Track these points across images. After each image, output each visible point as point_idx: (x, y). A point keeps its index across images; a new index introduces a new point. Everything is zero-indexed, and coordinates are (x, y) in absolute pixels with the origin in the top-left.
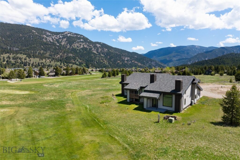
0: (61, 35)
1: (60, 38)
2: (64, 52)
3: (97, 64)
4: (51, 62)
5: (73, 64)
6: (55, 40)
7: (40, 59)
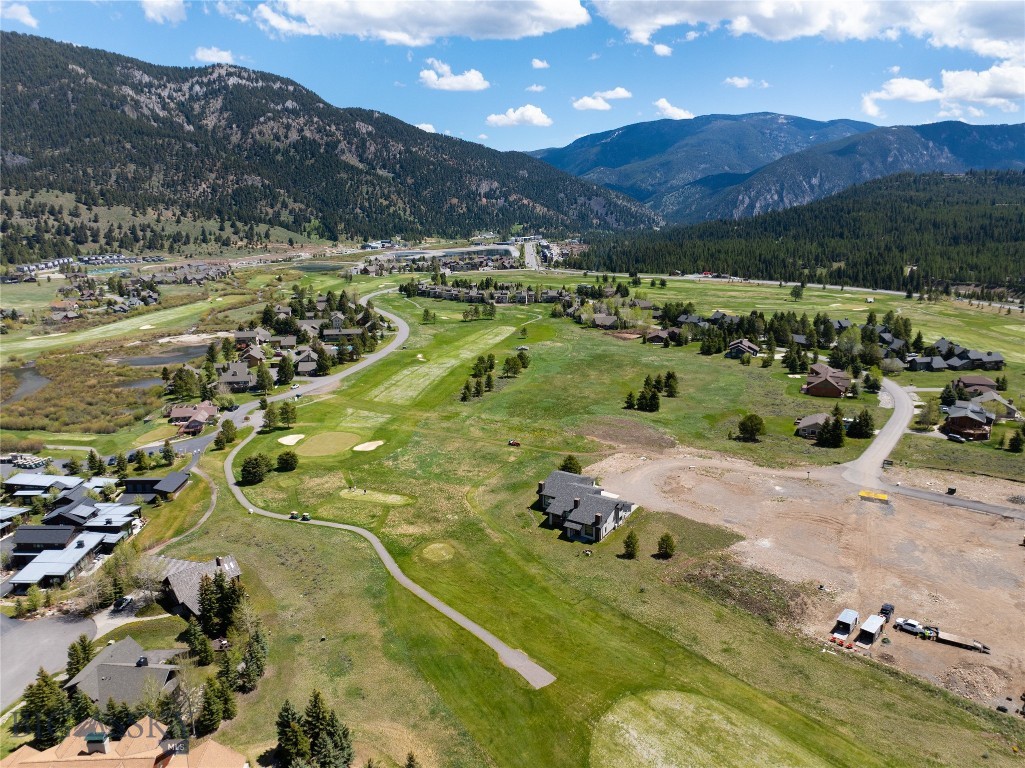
0: (197, 82)
1: (194, 98)
2: (226, 168)
3: (368, 216)
4: (182, 218)
5: (271, 223)
6: (172, 105)
7: (134, 210)
